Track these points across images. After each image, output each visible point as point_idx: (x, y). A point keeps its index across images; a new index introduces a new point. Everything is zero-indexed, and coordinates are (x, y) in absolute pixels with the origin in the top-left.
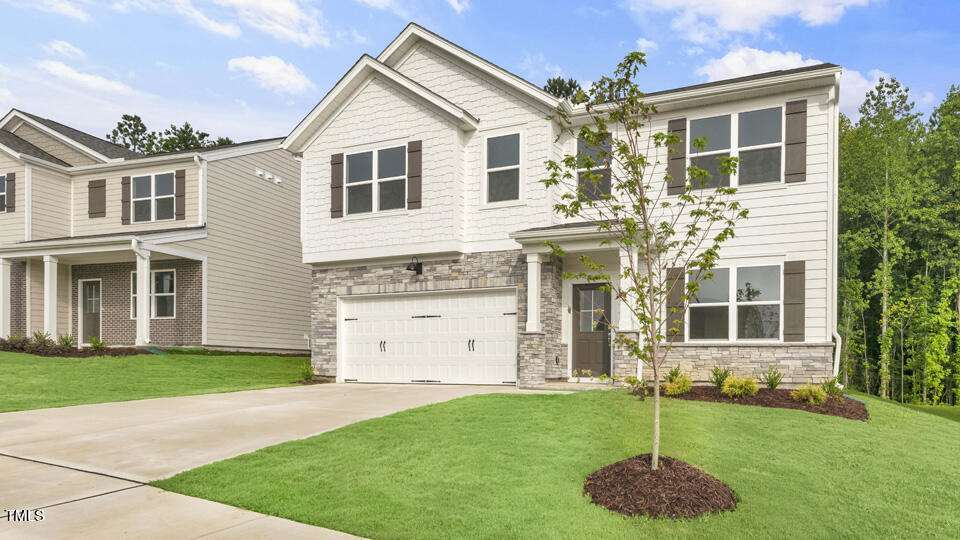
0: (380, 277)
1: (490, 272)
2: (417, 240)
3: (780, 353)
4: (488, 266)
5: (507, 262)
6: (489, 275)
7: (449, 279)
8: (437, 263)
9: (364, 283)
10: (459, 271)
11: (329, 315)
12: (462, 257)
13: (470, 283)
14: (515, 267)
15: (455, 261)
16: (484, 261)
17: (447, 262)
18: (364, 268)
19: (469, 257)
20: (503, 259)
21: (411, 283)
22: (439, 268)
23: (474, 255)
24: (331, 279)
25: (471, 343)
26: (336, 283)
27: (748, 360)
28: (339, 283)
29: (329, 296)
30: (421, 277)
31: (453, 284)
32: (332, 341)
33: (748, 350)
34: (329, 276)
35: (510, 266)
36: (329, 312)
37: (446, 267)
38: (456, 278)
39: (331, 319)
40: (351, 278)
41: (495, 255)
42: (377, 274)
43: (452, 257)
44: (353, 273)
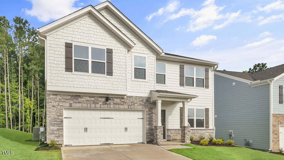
0: (88, 101)
1: (136, 103)
2: (110, 88)
3: (205, 131)
4: (135, 101)
5: (142, 101)
6: (136, 105)
7: (120, 104)
8: (114, 98)
9: (79, 103)
10: (124, 102)
11: (58, 116)
12: (125, 97)
13: (128, 107)
14: (145, 102)
15: (123, 98)
16: (134, 99)
17: (119, 98)
18: (80, 96)
19: (128, 97)
20: (141, 100)
21: (103, 105)
22: (116, 100)
23: (130, 97)
24: (59, 99)
25: (126, 129)
26: (63, 101)
27: (198, 133)
28: (65, 101)
29: (59, 107)
30: (108, 103)
31: (122, 107)
32: (60, 128)
33: (198, 130)
34: (58, 97)
35: (143, 102)
36: (59, 114)
37: (119, 100)
38: (123, 105)
39: (60, 117)
40: (73, 100)
41: (138, 97)
42: (86, 99)
43: (121, 97)
44: (73, 98)
